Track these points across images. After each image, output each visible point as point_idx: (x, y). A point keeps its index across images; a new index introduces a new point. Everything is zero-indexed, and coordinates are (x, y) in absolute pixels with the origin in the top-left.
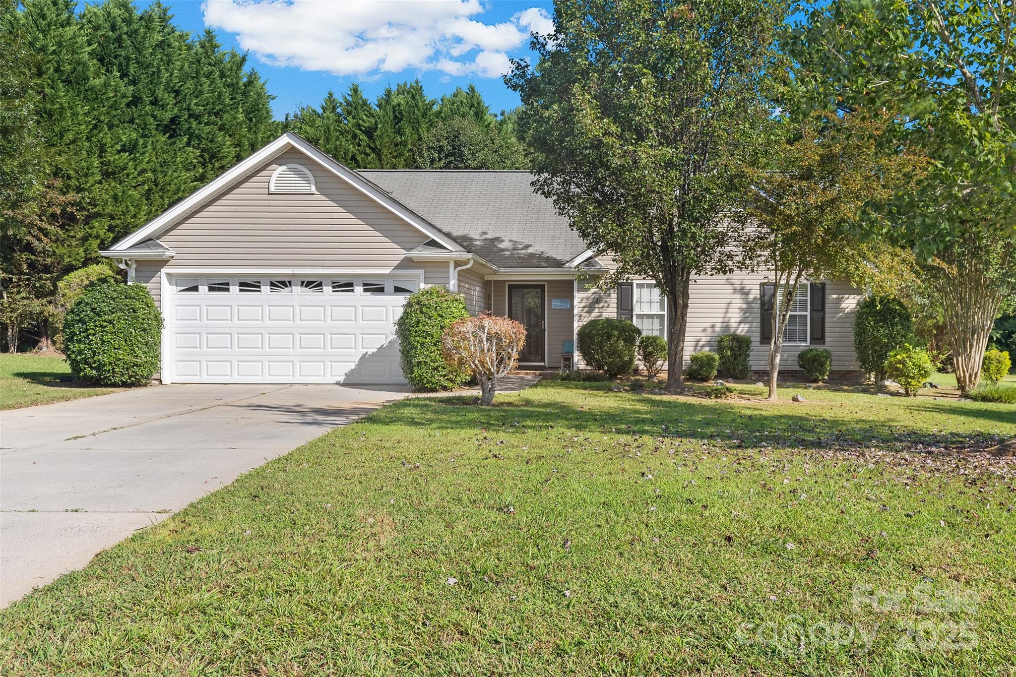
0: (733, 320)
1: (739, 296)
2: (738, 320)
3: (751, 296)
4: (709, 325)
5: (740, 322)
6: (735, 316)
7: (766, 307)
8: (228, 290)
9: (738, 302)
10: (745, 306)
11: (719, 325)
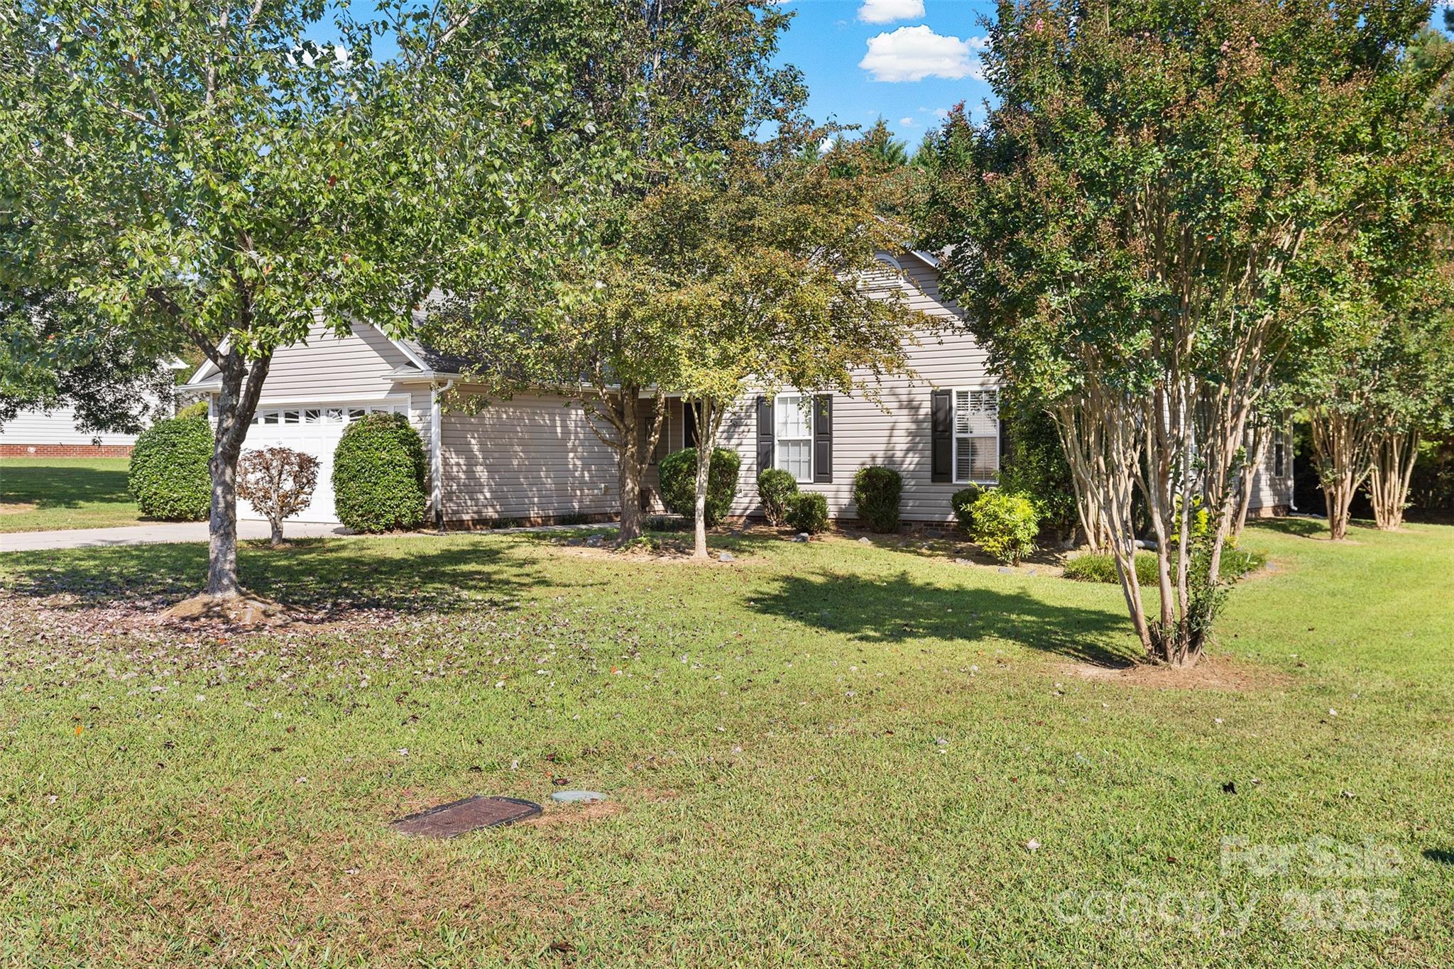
0: (898, 447)
1: (905, 412)
2: (905, 447)
3: (922, 412)
4: (867, 454)
5: (908, 451)
6: (901, 442)
7: (941, 428)
8: (276, 421)
9: (904, 421)
10: (913, 426)
11: (881, 454)
